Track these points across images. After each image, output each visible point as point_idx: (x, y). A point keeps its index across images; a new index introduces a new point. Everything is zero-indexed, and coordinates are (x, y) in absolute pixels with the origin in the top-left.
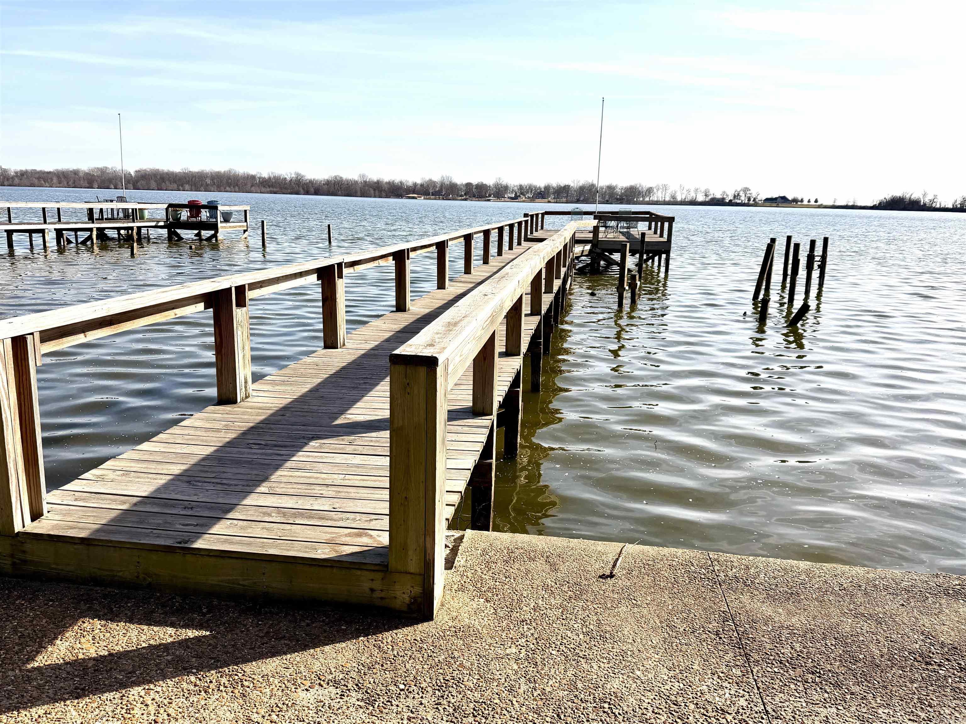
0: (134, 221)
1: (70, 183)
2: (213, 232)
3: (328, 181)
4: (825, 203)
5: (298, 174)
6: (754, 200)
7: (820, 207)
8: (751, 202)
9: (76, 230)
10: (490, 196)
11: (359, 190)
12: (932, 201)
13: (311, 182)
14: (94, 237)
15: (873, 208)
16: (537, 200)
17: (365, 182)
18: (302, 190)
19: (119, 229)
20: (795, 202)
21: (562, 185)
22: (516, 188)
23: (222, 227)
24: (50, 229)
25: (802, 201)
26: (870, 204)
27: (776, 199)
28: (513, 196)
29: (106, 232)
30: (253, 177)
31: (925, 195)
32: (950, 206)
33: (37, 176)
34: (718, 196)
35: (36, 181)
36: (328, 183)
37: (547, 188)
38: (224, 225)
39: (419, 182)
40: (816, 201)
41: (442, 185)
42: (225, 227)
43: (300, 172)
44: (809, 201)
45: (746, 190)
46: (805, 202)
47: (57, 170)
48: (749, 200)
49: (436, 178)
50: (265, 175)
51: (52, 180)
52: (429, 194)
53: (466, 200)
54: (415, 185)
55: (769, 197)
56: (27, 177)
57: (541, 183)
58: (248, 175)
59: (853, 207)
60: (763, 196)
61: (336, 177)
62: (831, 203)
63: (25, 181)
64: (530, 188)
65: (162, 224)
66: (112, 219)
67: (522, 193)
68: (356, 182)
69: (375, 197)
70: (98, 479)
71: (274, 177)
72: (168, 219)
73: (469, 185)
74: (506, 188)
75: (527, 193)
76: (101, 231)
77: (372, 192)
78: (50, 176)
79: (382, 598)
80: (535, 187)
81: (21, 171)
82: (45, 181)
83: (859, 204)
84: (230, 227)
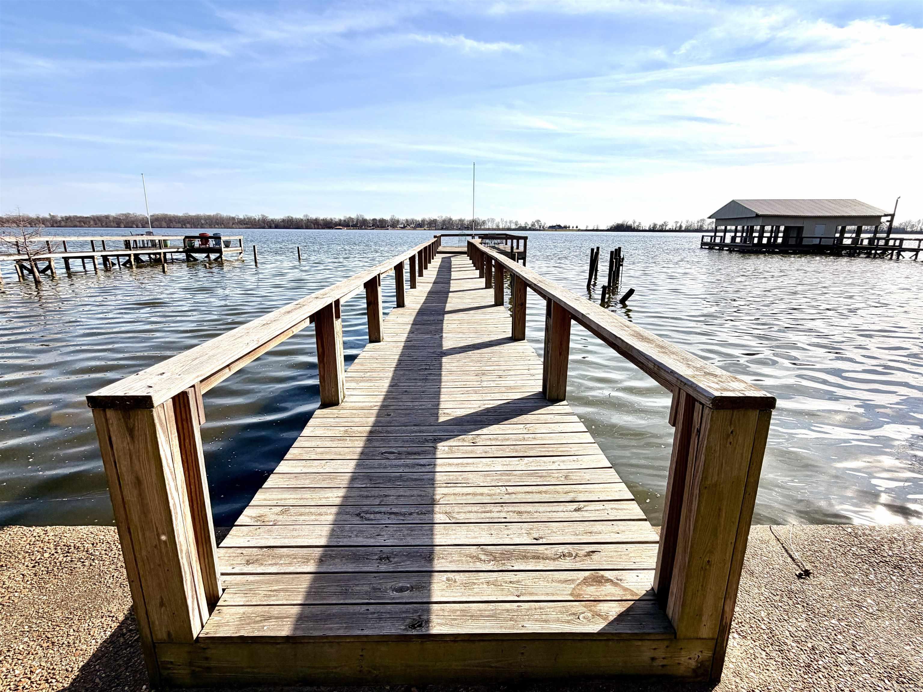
0: (161, 249)
1: (103, 224)
2: (218, 255)
3: (283, 220)
4: (581, 228)
5: (263, 216)
6: (543, 227)
7: (579, 230)
8: (541, 228)
9: (118, 256)
10: (388, 226)
11: (304, 225)
12: (638, 226)
13: (272, 220)
14: (132, 260)
15: (608, 230)
16: (417, 229)
17: (308, 219)
18: (267, 226)
19: (149, 254)
20: (565, 228)
21: (432, 219)
22: (404, 222)
23: (225, 251)
24: (97, 255)
25: (569, 227)
26: (605, 228)
27: (555, 226)
28: (402, 226)
29: (140, 256)
30: (233, 218)
31: (634, 222)
32: (647, 229)
33: (78, 220)
34: (523, 225)
35: (78, 224)
36: (283, 221)
37: (423, 221)
38: (226, 249)
39: (342, 218)
40: (577, 227)
41: (358, 220)
42: (227, 251)
43: (265, 214)
44: (573, 227)
45: (538, 221)
46: (571, 228)
47: (92, 216)
48: (540, 227)
49: (354, 216)
50: (241, 217)
51: (90, 222)
52: (349, 226)
53: (373, 229)
54: (340, 220)
55: (551, 225)
56: (71, 220)
57: (419, 218)
58: (230, 217)
59: (597, 230)
60: (548, 224)
61: (288, 217)
62: (585, 228)
63: (69, 224)
64: (413, 221)
65: (181, 250)
66: (143, 248)
67: (408, 225)
68: (302, 220)
69: (315, 229)
70: (259, 523)
71: (248, 218)
72: (185, 247)
73: (374, 220)
74: (398, 221)
75: (411, 224)
76: (136, 256)
77: (313, 226)
78: (88, 220)
79: (663, 666)
80: (416, 221)
81: (66, 216)
82: (84, 224)
83: (601, 228)
84: (230, 251)
